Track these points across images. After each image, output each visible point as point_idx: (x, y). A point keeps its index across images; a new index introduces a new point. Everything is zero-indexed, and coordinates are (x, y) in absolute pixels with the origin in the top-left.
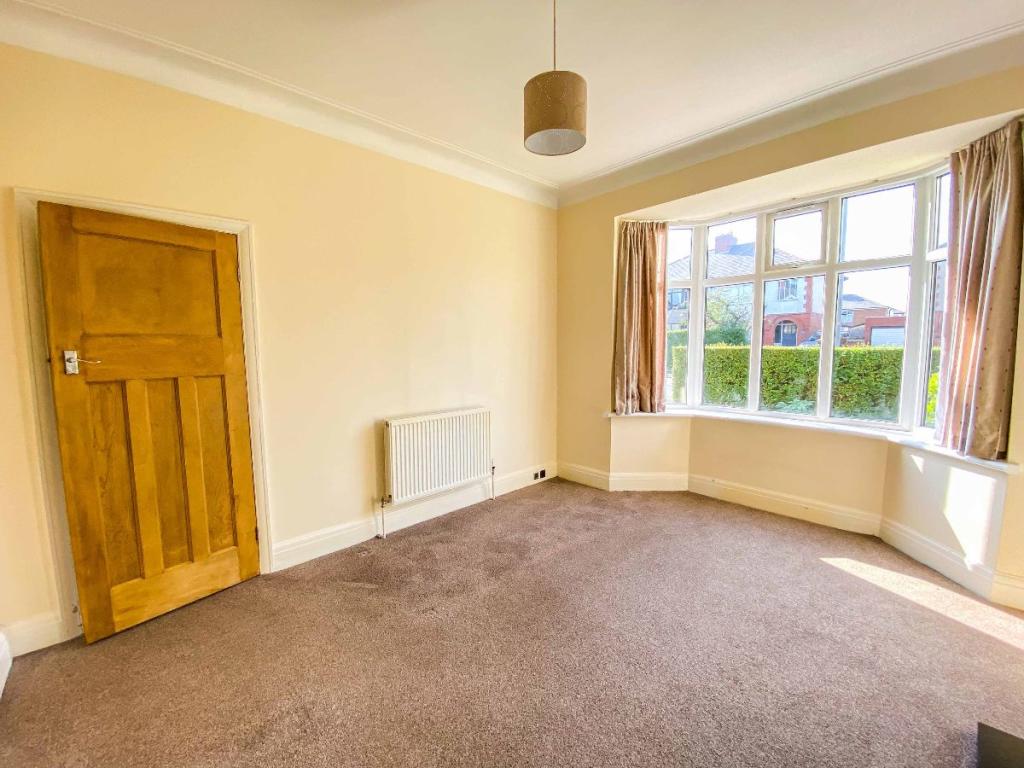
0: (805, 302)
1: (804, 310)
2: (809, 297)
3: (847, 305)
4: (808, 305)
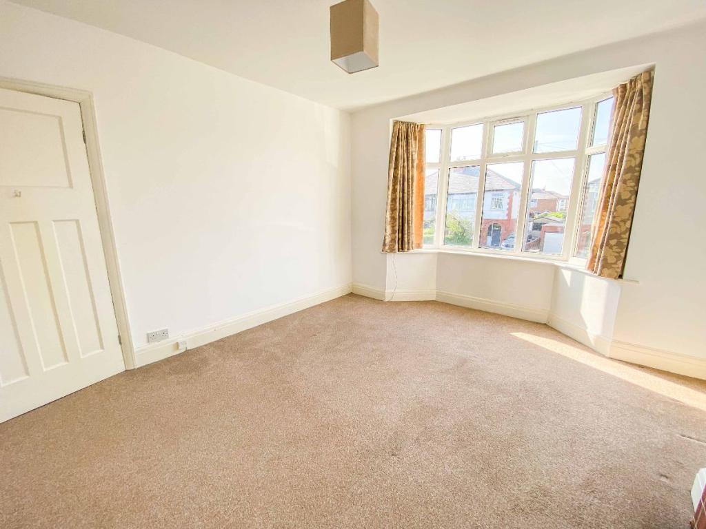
0: (507, 212)
1: (506, 218)
2: (510, 209)
3: (535, 196)
4: (509, 215)
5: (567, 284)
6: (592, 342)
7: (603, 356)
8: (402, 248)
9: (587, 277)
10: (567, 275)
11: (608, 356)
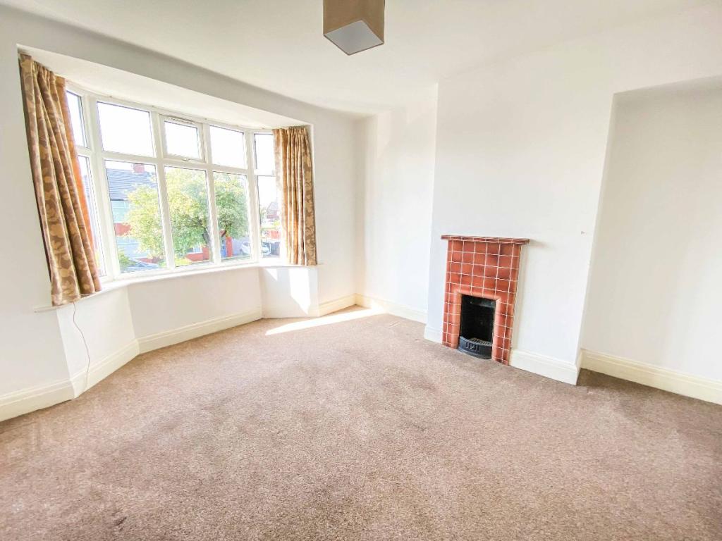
5: (274, 280)
6: (307, 312)
7: (317, 317)
8: (84, 292)
9: (291, 270)
10: (273, 273)
11: (319, 316)
